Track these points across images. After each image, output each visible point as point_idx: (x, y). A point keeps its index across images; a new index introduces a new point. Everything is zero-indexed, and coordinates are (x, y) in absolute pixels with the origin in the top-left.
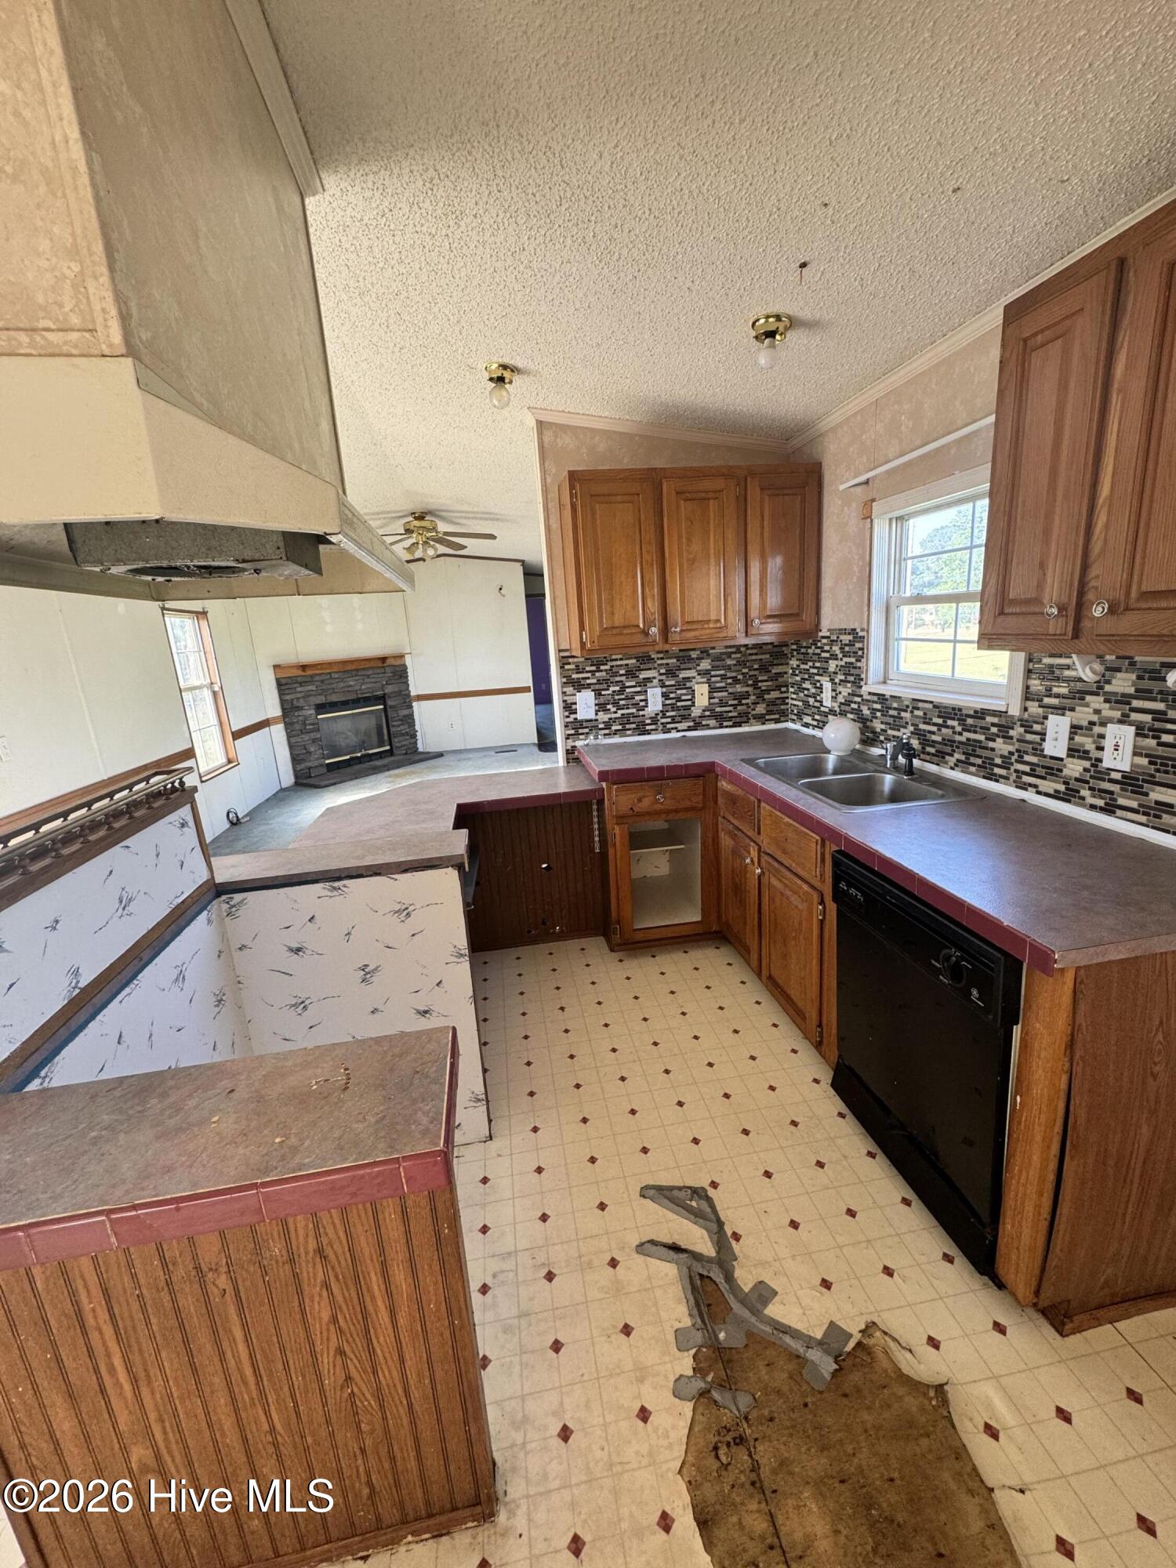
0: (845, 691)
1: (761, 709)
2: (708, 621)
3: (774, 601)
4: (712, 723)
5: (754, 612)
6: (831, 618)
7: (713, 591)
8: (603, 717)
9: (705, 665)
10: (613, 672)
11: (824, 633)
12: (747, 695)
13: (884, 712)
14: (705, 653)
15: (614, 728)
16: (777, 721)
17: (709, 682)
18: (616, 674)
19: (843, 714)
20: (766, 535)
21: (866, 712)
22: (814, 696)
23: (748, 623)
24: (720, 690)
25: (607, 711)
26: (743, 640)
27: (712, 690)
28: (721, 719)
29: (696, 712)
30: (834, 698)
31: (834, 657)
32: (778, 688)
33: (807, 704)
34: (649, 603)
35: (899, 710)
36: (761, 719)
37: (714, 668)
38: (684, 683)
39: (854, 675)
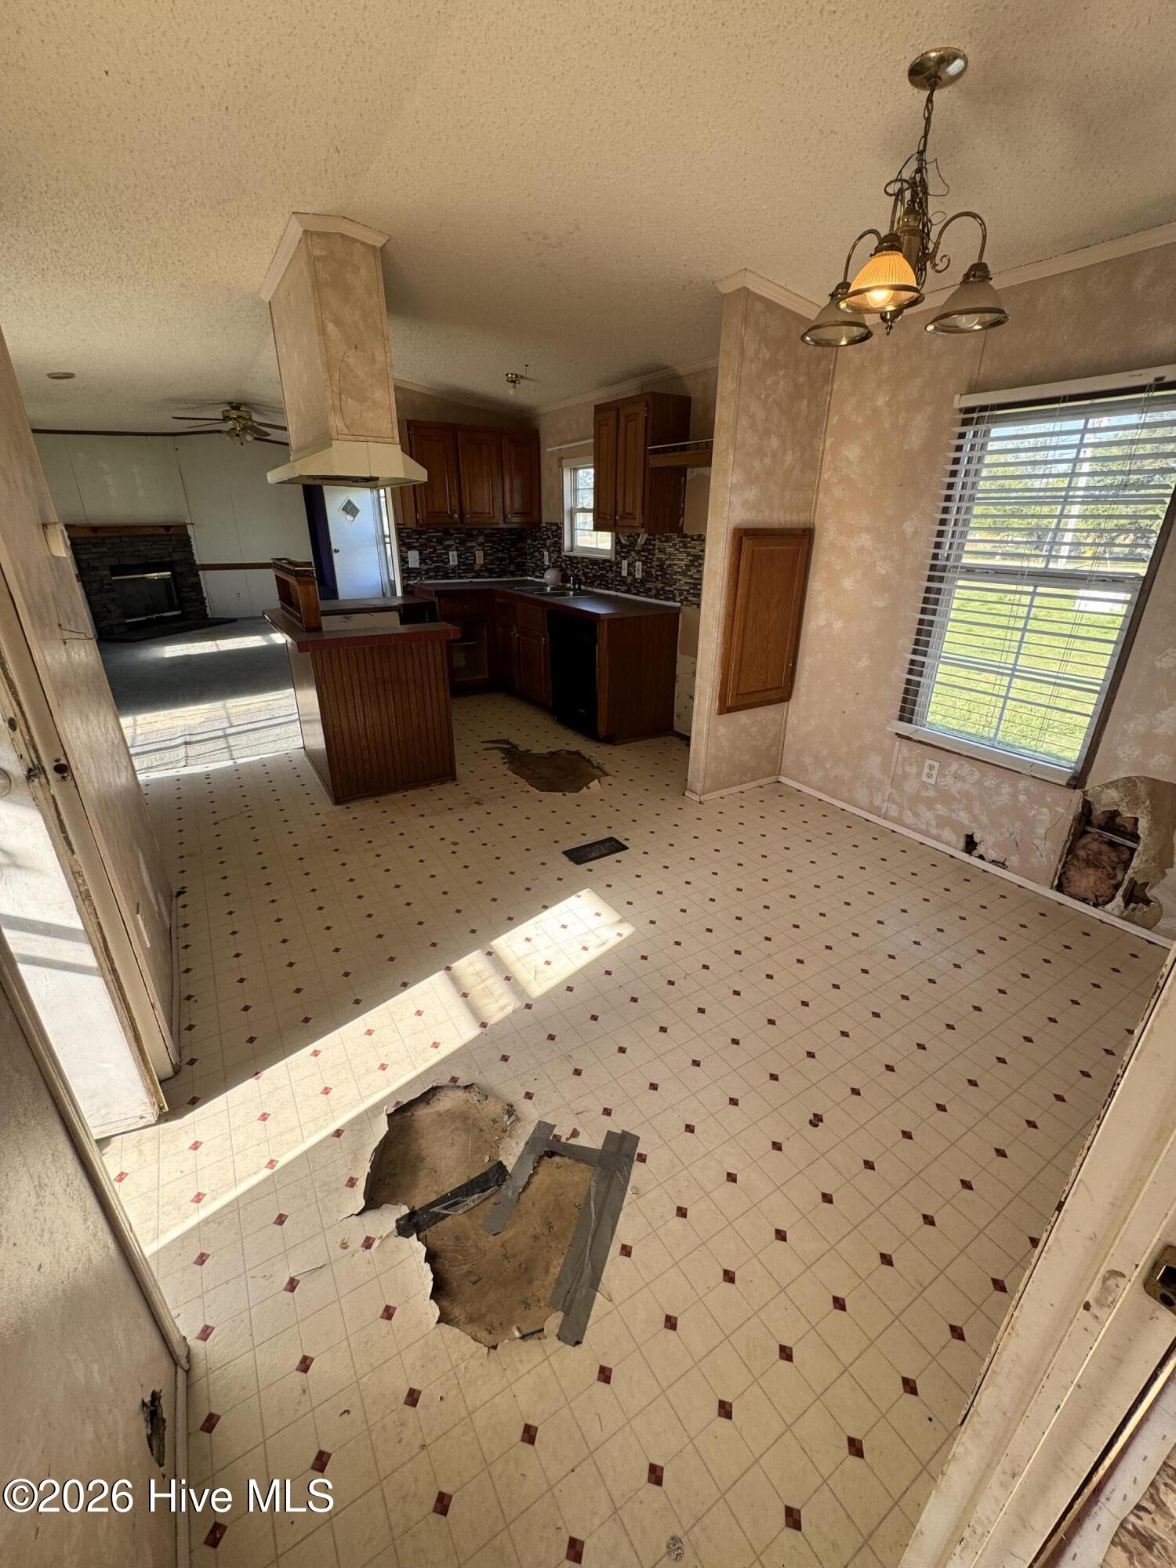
0: (554, 556)
1: (512, 568)
2: (484, 513)
3: (517, 505)
4: (486, 574)
5: (508, 510)
6: (546, 517)
7: (486, 497)
8: (425, 567)
9: (481, 539)
10: (429, 540)
11: (543, 525)
12: (504, 559)
13: (571, 565)
14: (481, 532)
15: (431, 574)
16: (521, 576)
17: (483, 550)
18: (431, 541)
19: (554, 567)
20: (513, 467)
21: (564, 566)
22: (540, 560)
23: (505, 516)
24: (490, 555)
25: (426, 564)
26: (501, 525)
27: (486, 555)
28: (491, 573)
29: (477, 568)
30: (550, 560)
31: (549, 538)
32: (521, 556)
33: (536, 564)
34: (453, 500)
35: (577, 563)
36: (513, 574)
37: (486, 542)
38: (470, 550)
39: (558, 546)
